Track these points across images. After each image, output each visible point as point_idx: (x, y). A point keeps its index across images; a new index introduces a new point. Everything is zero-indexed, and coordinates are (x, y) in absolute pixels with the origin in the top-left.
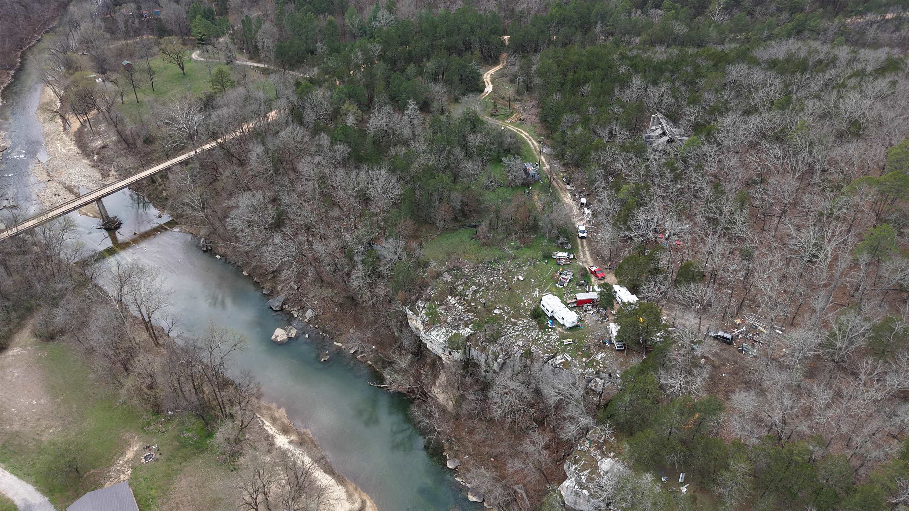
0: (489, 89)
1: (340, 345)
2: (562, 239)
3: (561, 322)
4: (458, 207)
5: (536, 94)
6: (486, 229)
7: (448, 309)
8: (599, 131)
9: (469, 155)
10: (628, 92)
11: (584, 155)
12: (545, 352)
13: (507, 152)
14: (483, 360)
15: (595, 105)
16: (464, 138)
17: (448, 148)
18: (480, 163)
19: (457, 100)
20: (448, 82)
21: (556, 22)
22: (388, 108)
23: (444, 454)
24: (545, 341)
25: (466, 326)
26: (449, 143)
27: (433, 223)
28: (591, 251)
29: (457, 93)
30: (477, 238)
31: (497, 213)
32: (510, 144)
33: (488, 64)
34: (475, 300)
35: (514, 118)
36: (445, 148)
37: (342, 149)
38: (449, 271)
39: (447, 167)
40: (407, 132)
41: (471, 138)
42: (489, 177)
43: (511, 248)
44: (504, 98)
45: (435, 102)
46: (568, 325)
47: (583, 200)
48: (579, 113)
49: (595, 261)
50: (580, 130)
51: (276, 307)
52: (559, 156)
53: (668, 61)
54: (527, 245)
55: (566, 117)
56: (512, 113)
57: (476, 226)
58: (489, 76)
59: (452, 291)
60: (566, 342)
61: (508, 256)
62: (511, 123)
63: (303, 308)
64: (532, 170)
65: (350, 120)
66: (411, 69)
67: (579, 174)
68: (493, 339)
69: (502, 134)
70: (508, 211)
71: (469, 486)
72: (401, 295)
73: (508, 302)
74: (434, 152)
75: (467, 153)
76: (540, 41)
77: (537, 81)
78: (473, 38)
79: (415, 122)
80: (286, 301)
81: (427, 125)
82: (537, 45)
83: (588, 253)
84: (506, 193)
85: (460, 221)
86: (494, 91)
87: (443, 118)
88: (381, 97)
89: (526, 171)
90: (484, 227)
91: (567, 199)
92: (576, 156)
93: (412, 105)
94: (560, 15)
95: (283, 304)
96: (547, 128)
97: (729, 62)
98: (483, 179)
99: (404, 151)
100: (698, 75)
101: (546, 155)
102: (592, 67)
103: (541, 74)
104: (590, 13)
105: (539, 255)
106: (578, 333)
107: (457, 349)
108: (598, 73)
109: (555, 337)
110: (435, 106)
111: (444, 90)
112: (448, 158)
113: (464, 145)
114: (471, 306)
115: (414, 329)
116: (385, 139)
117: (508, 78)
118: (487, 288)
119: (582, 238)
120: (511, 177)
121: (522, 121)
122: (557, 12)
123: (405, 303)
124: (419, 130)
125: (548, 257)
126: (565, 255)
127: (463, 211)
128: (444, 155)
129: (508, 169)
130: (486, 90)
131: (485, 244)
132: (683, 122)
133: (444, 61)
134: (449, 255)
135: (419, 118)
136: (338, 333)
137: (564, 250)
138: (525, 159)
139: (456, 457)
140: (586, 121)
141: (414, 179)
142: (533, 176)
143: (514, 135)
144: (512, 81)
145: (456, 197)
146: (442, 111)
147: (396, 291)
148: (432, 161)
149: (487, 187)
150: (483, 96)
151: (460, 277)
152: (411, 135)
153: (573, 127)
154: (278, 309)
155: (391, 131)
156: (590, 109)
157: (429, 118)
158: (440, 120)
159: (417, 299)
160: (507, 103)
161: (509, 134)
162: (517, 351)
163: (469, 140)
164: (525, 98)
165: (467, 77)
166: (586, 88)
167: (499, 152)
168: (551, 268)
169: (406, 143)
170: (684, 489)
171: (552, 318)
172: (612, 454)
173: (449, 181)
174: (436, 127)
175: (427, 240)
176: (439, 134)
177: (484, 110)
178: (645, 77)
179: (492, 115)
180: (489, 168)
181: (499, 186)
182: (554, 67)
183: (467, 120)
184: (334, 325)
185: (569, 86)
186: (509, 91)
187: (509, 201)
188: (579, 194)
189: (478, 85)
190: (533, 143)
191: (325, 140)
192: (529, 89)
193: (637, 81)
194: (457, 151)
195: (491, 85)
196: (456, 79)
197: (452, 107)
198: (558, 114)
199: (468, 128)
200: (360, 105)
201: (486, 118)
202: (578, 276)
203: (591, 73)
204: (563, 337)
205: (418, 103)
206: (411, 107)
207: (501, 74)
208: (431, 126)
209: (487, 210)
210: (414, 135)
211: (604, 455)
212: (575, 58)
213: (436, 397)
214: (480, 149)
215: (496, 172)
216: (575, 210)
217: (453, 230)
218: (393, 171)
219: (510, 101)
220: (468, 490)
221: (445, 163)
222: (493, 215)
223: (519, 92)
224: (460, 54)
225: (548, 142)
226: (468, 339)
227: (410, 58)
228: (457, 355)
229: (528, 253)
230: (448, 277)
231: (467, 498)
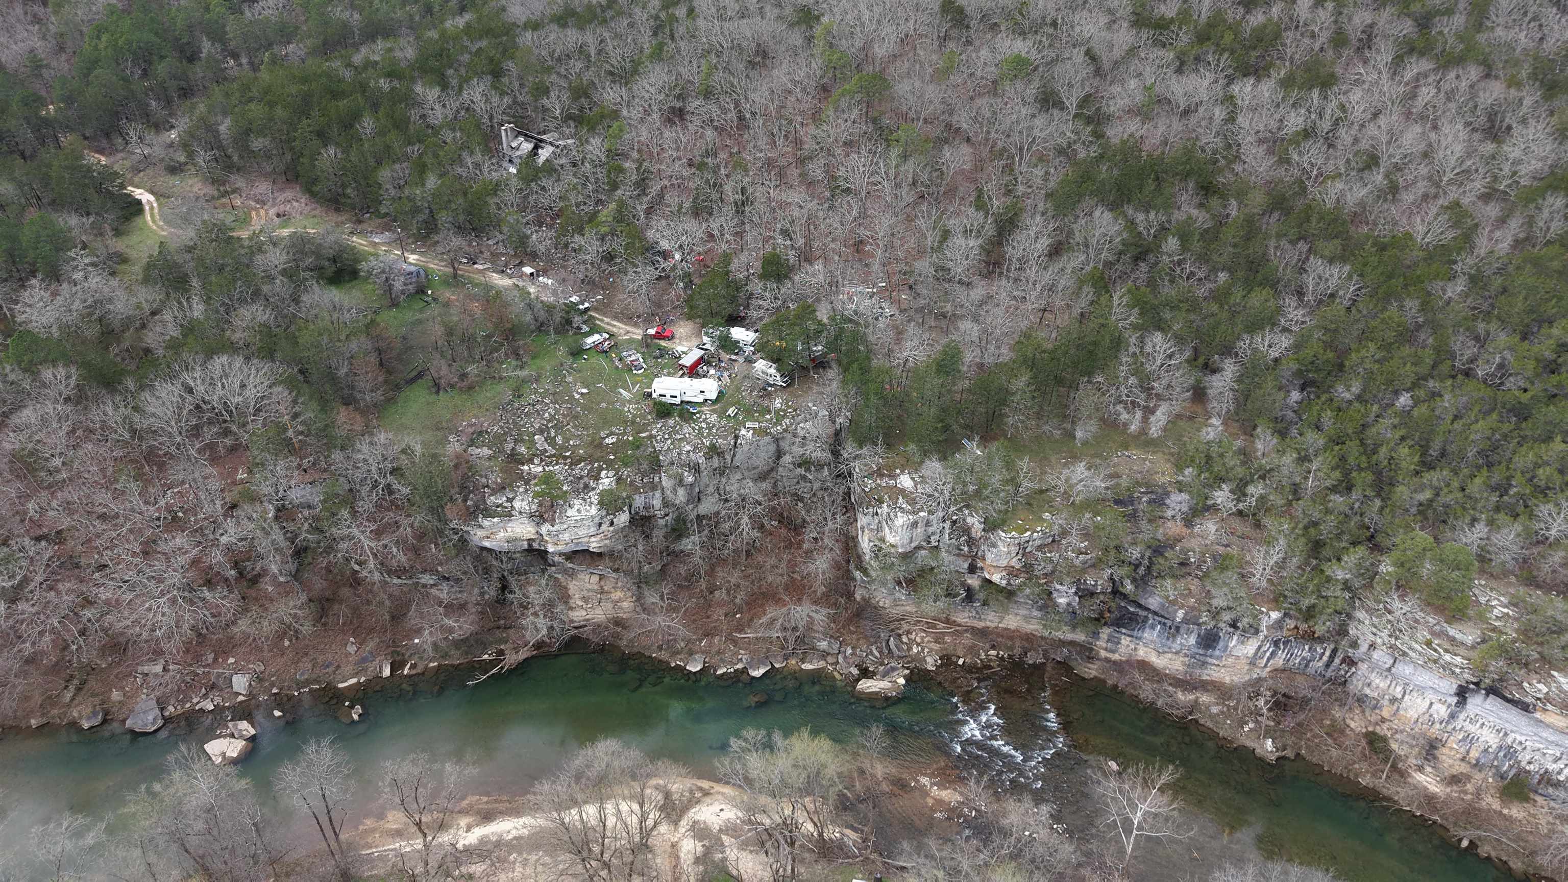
1: (353, 681)
3: (700, 399)
14: (657, 502)
23: (673, 665)
24: (710, 429)
25: (597, 478)
34: (564, 448)
46: (711, 398)
47: (527, 270)
49: (636, 325)
51: (153, 724)
59: (516, 459)
60: (729, 413)
61: (526, 381)
71: (740, 666)
72: (453, 510)
73: (608, 424)
80: (161, 703)
83: (617, 323)
91: (499, 280)
95: (162, 708)
105: (564, 357)
106: (731, 396)
107: (621, 509)
109: (712, 417)
114: (567, 457)
118: (558, 428)
119: (587, 310)
125: (579, 352)
126: (595, 338)
131: (472, 386)
136: (330, 670)
137: (587, 334)
139: (691, 653)
151: (502, 439)
154: (159, 723)
168: (600, 360)
170: (978, 452)
171: (684, 402)
172: (898, 471)
178: (428, 84)
184: (310, 666)
202: (644, 350)
204: (721, 411)
211: (893, 477)
213: (588, 620)
216: (531, 287)
220: (744, 671)
226: (620, 488)
229: (548, 363)
230: (482, 451)
231: (754, 678)
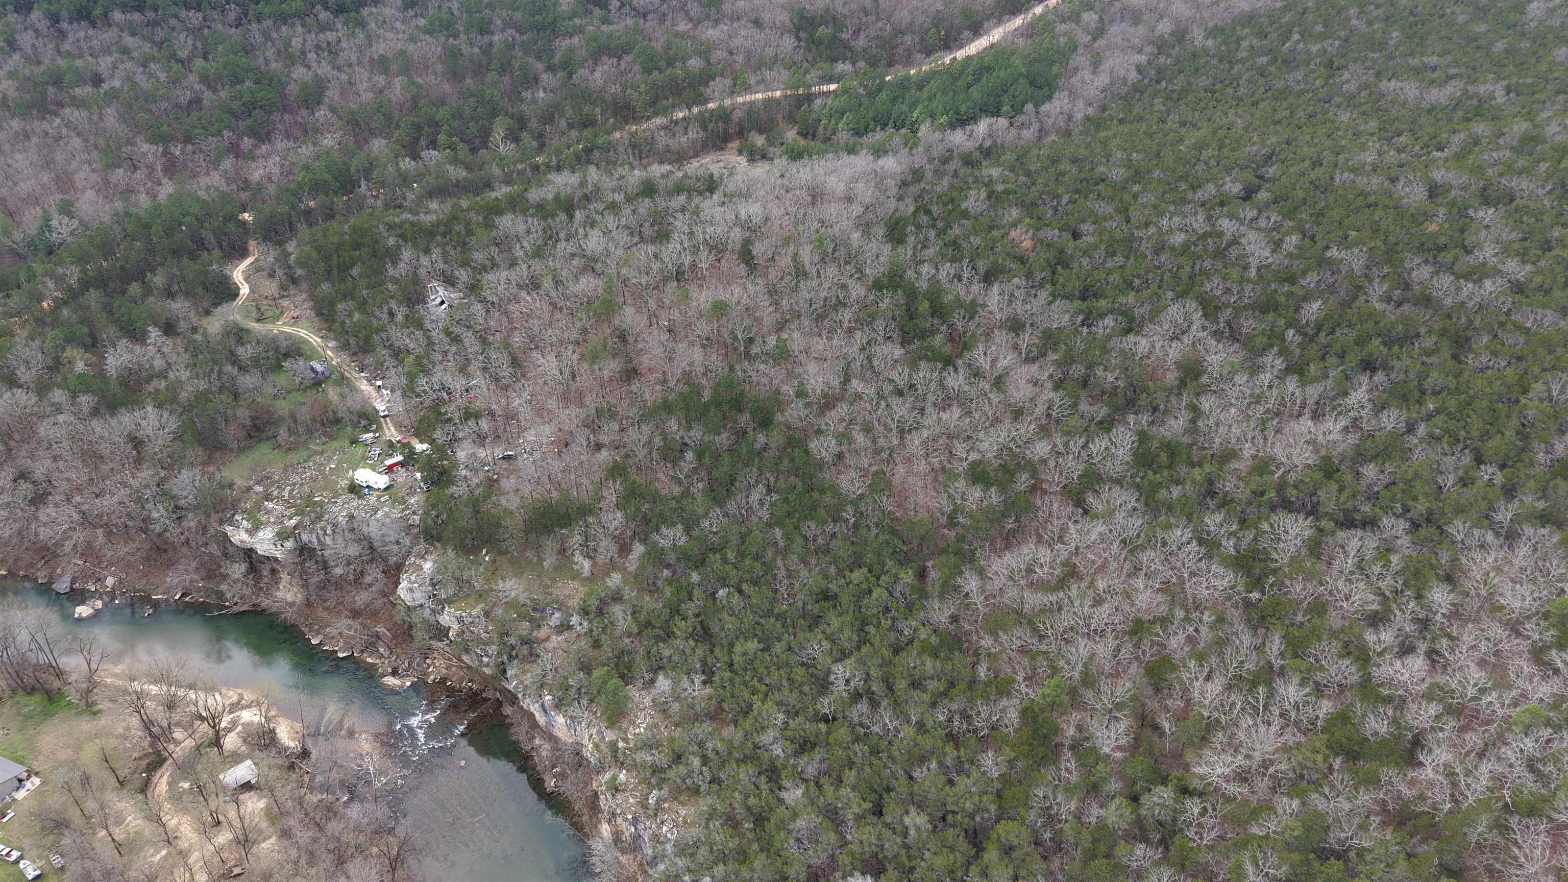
0: (245, 290)
1: (160, 596)
2: (363, 422)
3: (376, 487)
4: (248, 422)
5: (304, 286)
6: (285, 436)
7: (268, 512)
8: (377, 313)
9: (243, 369)
10: (401, 265)
11: (367, 339)
12: (366, 513)
13: (286, 355)
14: (315, 541)
15: (367, 288)
16: (232, 353)
17: (216, 368)
18: (259, 375)
19: (208, 313)
20: (187, 294)
21: (307, 190)
22: (124, 342)
24: (365, 505)
25: (290, 519)
26: (215, 362)
27: (226, 445)
28: (395, 425)
29: (206, 304)
30: (279, 446)
31: (293, 417)
32: (287, 347)
33: (234, 258)
34: (293, 498)
35: (285, 318)
36: (212, 370)
37: (86, 401)
38: (258, 483)
39: (221, 389)
40: (158, 363)
41: (240, 351)
42: (275, 386)
43: (317, 445)
44: (266, 297)
45: (182, 322)
46: (383, 487)
47: (379, 383)
48: (353, 299)
49: (400, 432)
50: (357, 316)
51: (65, 591)
52: (344, 347)
53: (439, 223)
54: (331, 437)
55: (340, 306)
56: (282, 313)
57: (275, 437)
58: (240, 274)
59: (268, 497)
60: (382, 499)
61: (316, 453)
62: (284, 324)
63: (100, 580)
64: (319, 367)
65: (80, 367)
66: (135, 289)
67: (369, 360)
68: (319, 518)
69: (274, 339)
70: (304, 414)
72: (214, 517)
73: (325, 489)
74: (201, 376)
75: (240, 368)
76: (294, 219)
77: (299, 272)
78: (203, 232)
79: (165, 349)
80: (74, 580)
81: (180, 349)
82: (290, 224)
83: (392, 428)
84: (298, 397)
85: (255, 437)
86: (252, 291)
87: (198, 337)
88: (108, 331)
89: (312, 369)
90: (283, 434)
91: (364, 386)
92: (361, 343)
93: (154, 333)
94: (311, 180)
95: (72, 583)
96: (326, 321)
97: (500, 212)
98: (269, 390)
99: (163, 384)
100: (470, 233)
101: (332, 349)
102: (357, 246)
103: (302, 264)
104: (348, 170)
105: (346, 443)
106: (393, 491)
107: (287, 538)
108: (364, 251)
109: (373, 499)
110: (183, 326)
111: (187, 304)
112: (219, 379)
113: (235, 360)
114: (290, 503)
115: (239, 544)
116: (133, 377)
117: (265, 273)
118: (302, 485)
119: (384, 417)
120: (298, 380)
121: (296, 319)
122: (304, 177)
123: (221, 522)
124: (173, 358)
125: (354, 442)
126: (371, 435)
127: (255, 426)
128: (214, 375)
129: (291, 373)
130: (242, 292)
131: (289, 449)
132: (460, 286)
133: (175, 270)
134: (253, 470)
135: (168, 344)
136: (153, 587)
137: (368, 431)
138: (309, 358)
139: (317, 630)
140: (362, 306)
141: (188, 408)
142: (323, 373)
143: (289, 337)
144: (271, 275)
145: (243, 413)
146: (194, 330)
147: (208, 516)
148: (202, 385)
149: (276, 397)
150: (239, 301)
151: (272, 484)
152: (165, 365)
153: (350, 316)
154: (68, 590)
155: (136, 367)
156: (364, 292)
157: (179, 340)
158: (195, 341)
159: (233, 515)
160: (272, 303)
161: (282, 336)
162: (342, 520)
163: (239, 353)
164: (292, 292)
165: (213, 284)
166: (355, 271)
167: (278, 359)
168: (360, 450)
169: (163, 374)
170: (487, 559)
171: (368, 487)
172: (431, 557)
173: (230, 400)
174: (193, 350)
175: (224, 464)
176: (200, 357)
177: (247, 317)
178: (415, 246)
179: (258, 320)
180: (272, 377)
181: (289, 392)
182: (314, 255)
183: (228, 333)
184: (145, 582)
185: (335, 272)
186: (270, 287)
187: (304, 404)
188: (375, 378)
189: (229, 288)
190: (315, 340)
191: (58, 395)
192: (294, 281)
193: (407, 254)
194: (228, 368)
195: (246, 286)
196: (200, 290)
197: (205, 322)
198: (332, 304)
199: (232, 341)
200: (86, 347)
201: (253, 325)
202: (386, 448)
203: (357, 253)
204: (379, 497)
205: (160, 327)
206: (153, 335)
207: (256, 269)
208: (186, 350)
209: (281, 419)
210: (169, 364)
211: (425, 559)
212: (336, 239)
213: (283, 598)
214: (256, 361)
215: (281, 380)
216: (374, 394)
217: (250, 448)
218: (160, 406)
219: (274, 299)
220: (336, 651)
221: (218, 384)
222: (289, 421)
223: (283, 288)
224: (193, 256)
225: (331, 335)
226: (295, 527)
227: (127, 277)
228: (289, 544)
229: (335, 444)
230: (259, 488)
231: (339, 657)
